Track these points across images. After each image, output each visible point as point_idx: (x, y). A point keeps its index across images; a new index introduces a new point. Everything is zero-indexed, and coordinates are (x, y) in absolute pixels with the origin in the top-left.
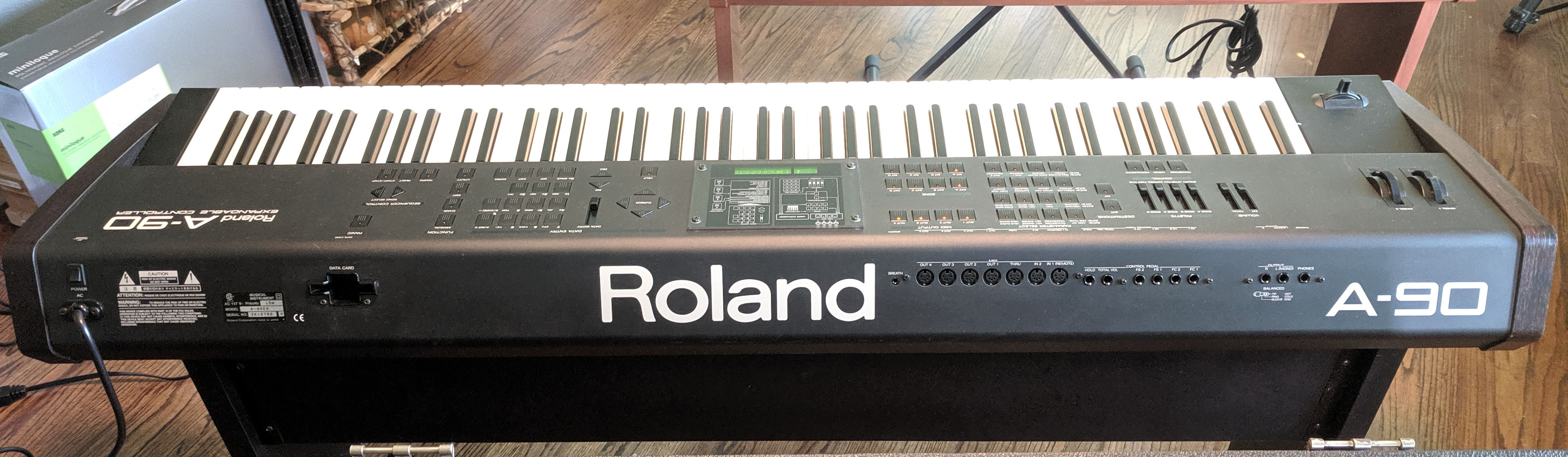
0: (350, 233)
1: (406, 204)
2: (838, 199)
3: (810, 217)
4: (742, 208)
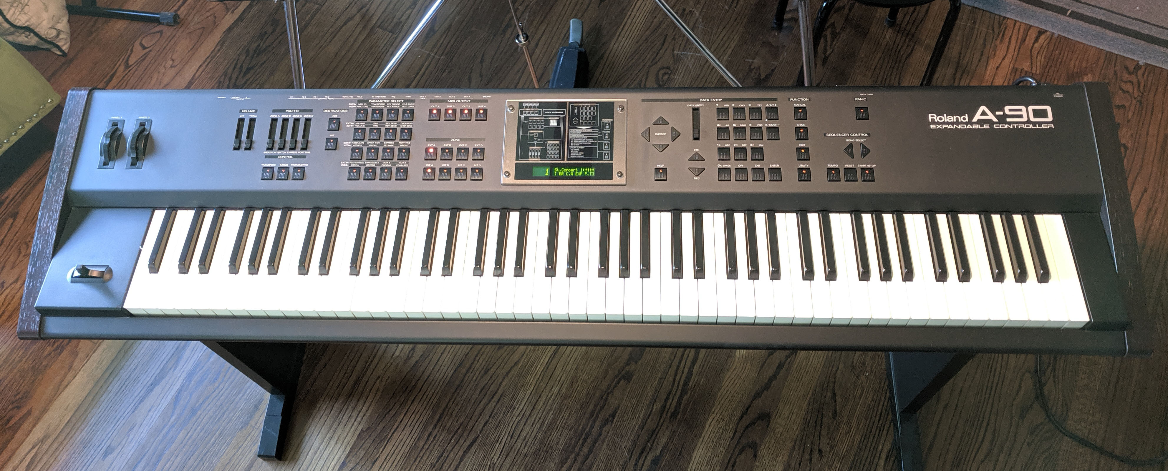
0: (863, 99)
1: (837, 135)
2: (521, 134)
3: (542, 111)
4: (590, 123)
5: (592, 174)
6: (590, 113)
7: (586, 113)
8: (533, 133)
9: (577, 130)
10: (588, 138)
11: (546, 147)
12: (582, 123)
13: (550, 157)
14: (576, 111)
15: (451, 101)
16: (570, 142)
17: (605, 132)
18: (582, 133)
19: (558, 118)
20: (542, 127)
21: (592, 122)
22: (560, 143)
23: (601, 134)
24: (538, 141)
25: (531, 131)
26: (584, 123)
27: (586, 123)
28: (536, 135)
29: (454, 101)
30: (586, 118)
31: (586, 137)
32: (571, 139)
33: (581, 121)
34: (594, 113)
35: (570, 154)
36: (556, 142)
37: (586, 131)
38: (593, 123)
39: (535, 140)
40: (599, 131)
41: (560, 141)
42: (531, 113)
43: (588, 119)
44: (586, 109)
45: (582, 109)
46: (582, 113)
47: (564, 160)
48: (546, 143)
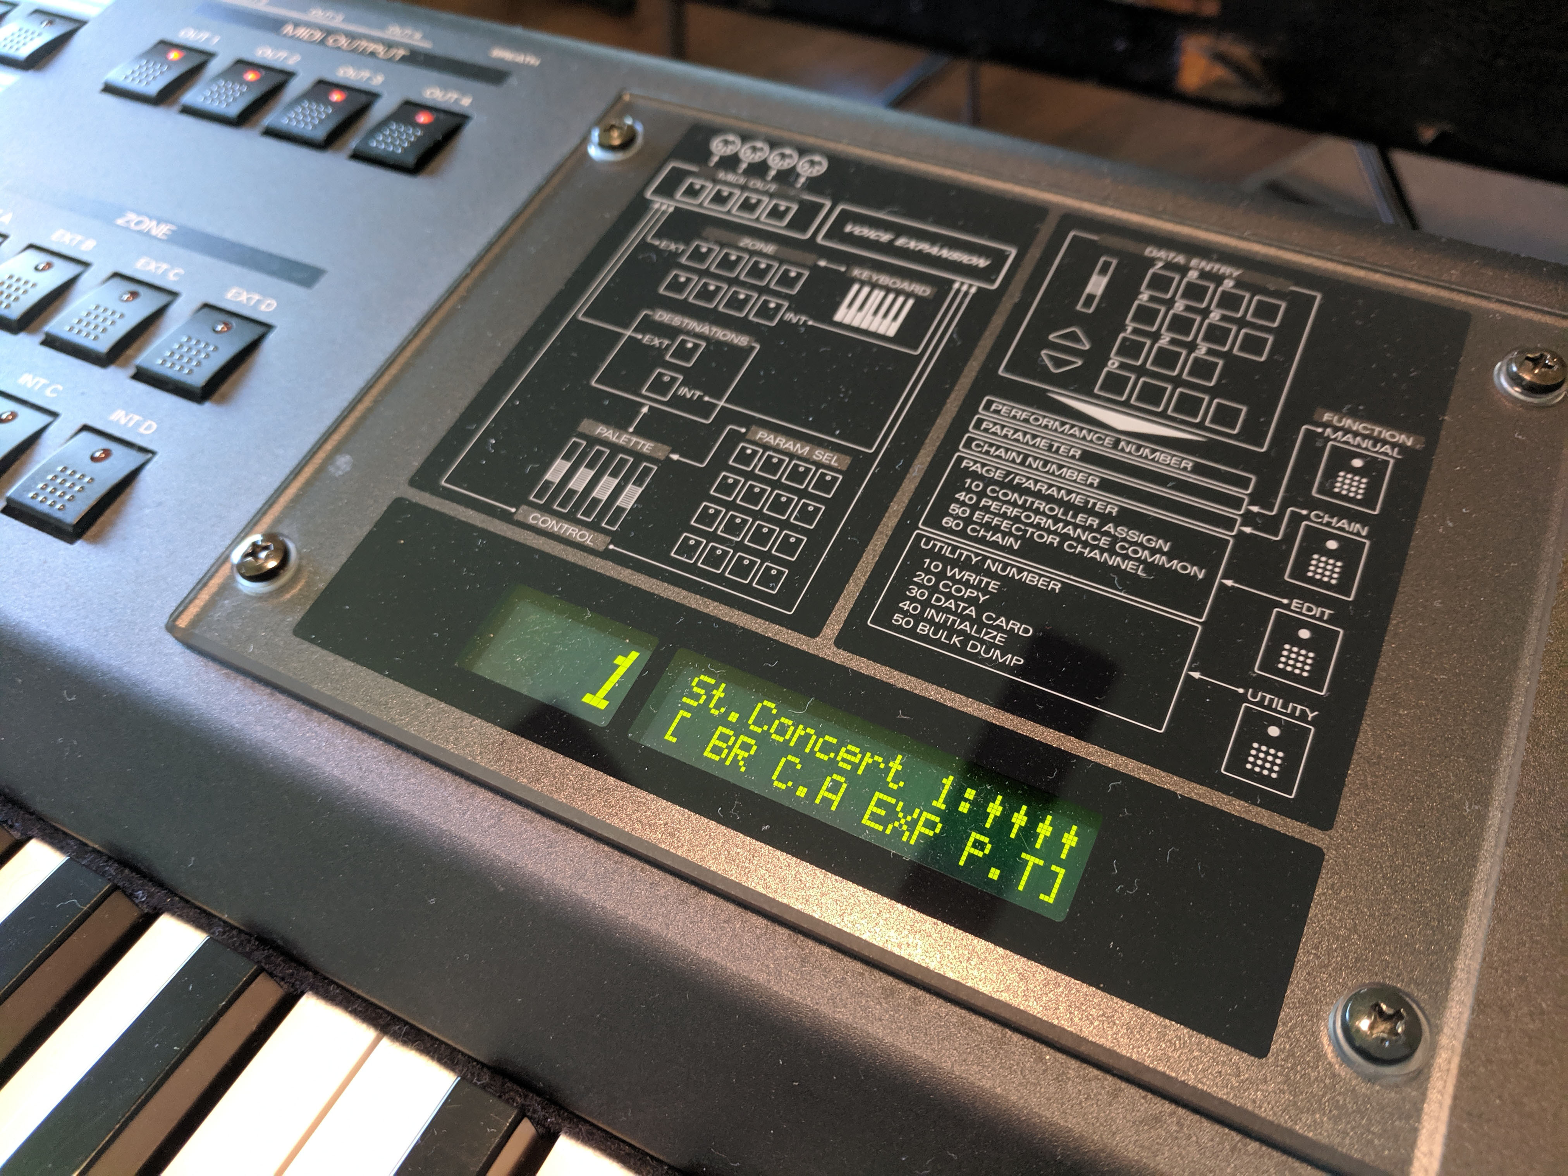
5: (1042, 879)
6: (1216, 334)
7: (1180, 324)
8: (671, 332)
9: (1051, 421)
10: (1126, 518)
11: (720, 462)
12: (1115, 384)
13: (698, 560)
14: (1097, 285)
15: (302, 32)
16: (947, 498)
17: (1317, 519)
18: (1088, 457)
19: (923, 290)
20: (764, 311)
21: (1209, 406)
22: (853, 476)
23: (1271, 525)
24: (677, 401)
25: (663, 316)
26: (1135, 384)
27: (1151, 395)
28: (682, 353)
29: (318, 35)
30: (1166, 358)
31: (1112, 504)
32: (961, 475)
33: (1113, 364)
34: (1253, 344)
35: (898, 593)
36: (822, 455)
37: (1128, 454)
38: (1225, 416)
39: (660, 387)
40: (1262, 497)
41: (860, 463)
42: (734, 205)
43: (1183, 368)
44: (1194, 292)
45: (1160, 283)
46: (1146, 315)
47: (813, 631)
48: (734, 438)
